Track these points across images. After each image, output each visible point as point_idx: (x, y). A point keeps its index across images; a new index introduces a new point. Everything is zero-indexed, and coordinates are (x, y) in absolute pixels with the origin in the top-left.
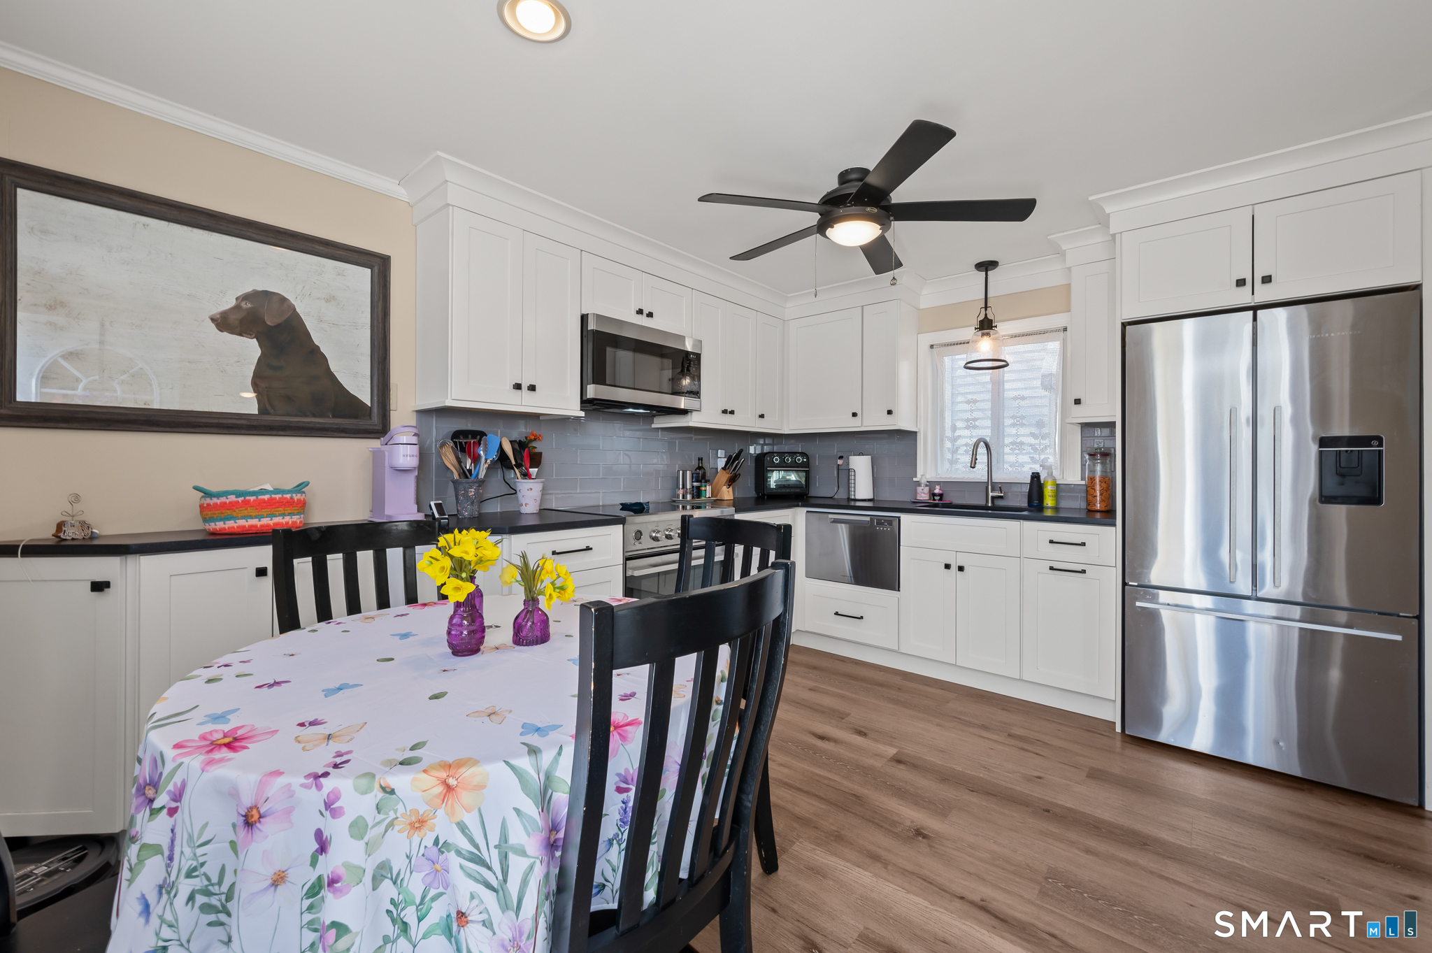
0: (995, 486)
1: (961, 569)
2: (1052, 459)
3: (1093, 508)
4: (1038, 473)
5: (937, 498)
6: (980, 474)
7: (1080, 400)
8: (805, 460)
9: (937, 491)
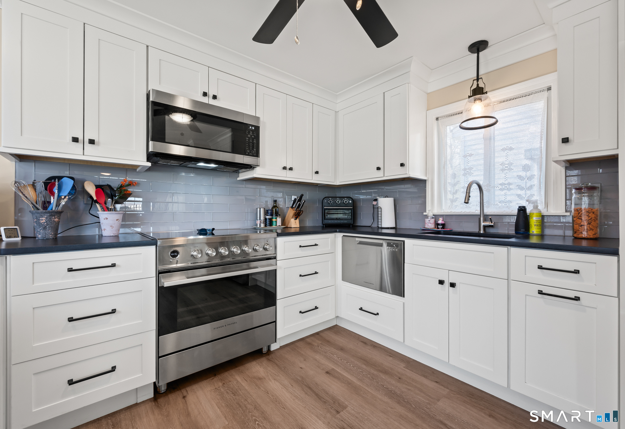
0: (486, 217)
1: (453, 285)
2: (538, 196)
3: (580, 236)
4: (524, 207)
5: (440, 227)
6: (473, 208)
7: (568, 138)
8: (350, 202)
9: (440, 221)
